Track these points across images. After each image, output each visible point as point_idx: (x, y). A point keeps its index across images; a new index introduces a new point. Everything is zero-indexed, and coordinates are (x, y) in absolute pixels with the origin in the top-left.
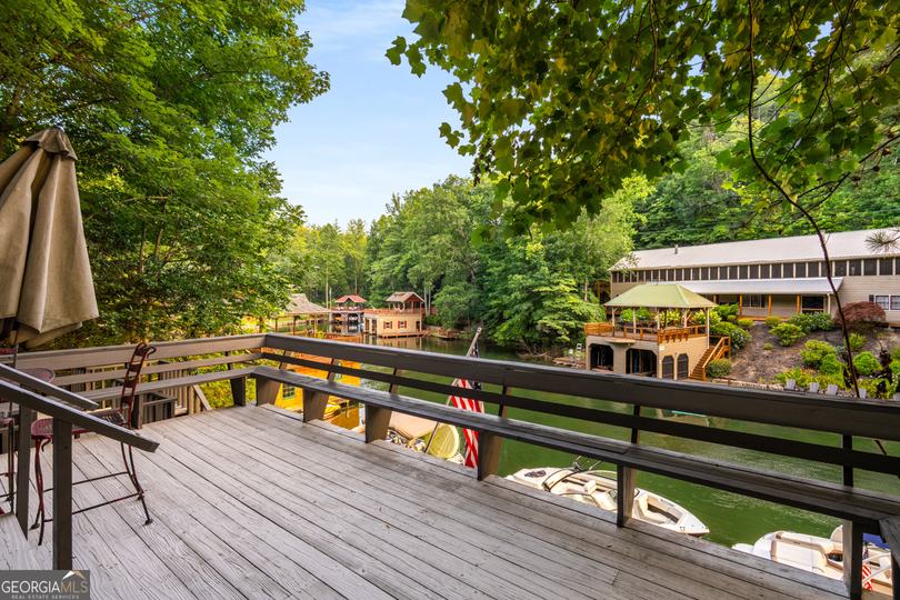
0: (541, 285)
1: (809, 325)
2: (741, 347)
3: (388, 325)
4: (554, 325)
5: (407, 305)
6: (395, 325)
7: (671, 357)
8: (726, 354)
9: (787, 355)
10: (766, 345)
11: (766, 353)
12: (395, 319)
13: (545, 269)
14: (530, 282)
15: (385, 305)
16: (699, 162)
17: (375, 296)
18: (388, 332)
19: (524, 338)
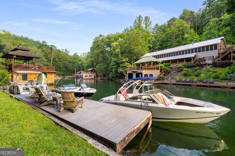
0: (119, 60)
1: (186, 66)
2: (168, 73)
3: (86, 76)
4: (122, 71)
5: (92, 71)
6: (88, 76)
7: (147, 74)
8: (164, 75)
9: (179, 74)
10: (174, 72)
11: (174, 74)
12: (88, 75)
13: (120, 56)
14: (116, 59)
15: (87, 72)
16: (167, 32)
17: (85, 70)
18: (86, 78)
19: (116, 76)
